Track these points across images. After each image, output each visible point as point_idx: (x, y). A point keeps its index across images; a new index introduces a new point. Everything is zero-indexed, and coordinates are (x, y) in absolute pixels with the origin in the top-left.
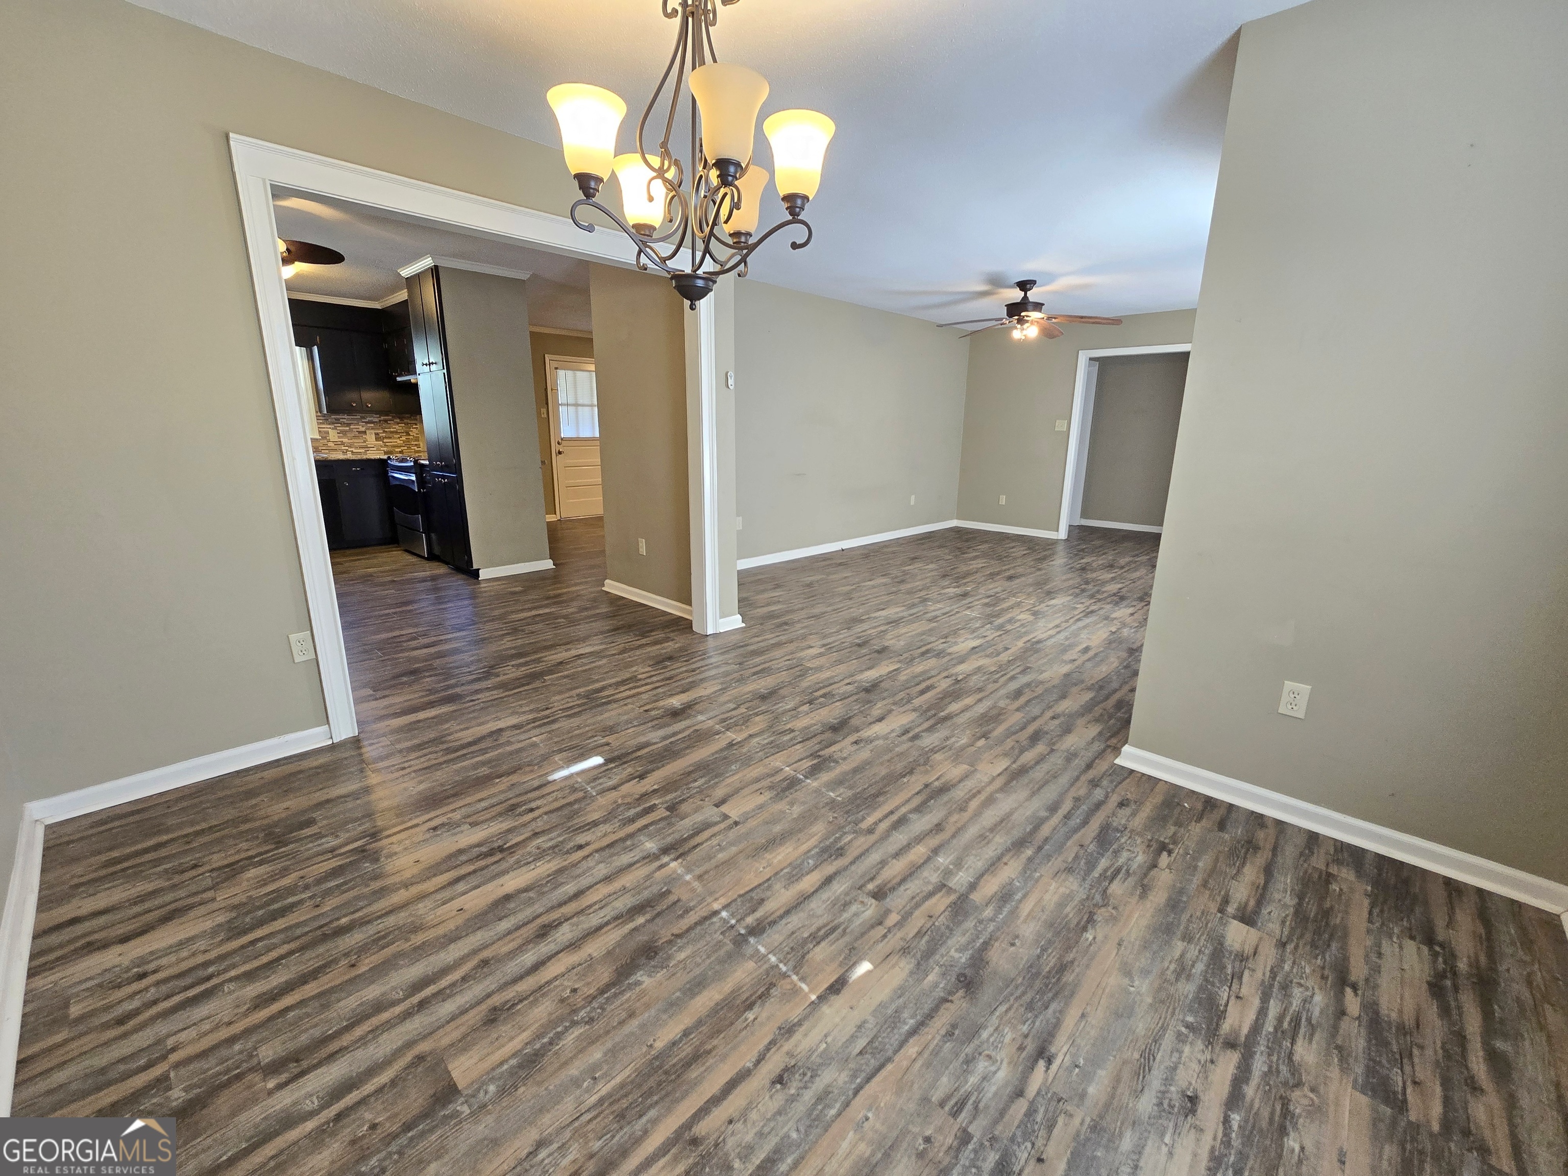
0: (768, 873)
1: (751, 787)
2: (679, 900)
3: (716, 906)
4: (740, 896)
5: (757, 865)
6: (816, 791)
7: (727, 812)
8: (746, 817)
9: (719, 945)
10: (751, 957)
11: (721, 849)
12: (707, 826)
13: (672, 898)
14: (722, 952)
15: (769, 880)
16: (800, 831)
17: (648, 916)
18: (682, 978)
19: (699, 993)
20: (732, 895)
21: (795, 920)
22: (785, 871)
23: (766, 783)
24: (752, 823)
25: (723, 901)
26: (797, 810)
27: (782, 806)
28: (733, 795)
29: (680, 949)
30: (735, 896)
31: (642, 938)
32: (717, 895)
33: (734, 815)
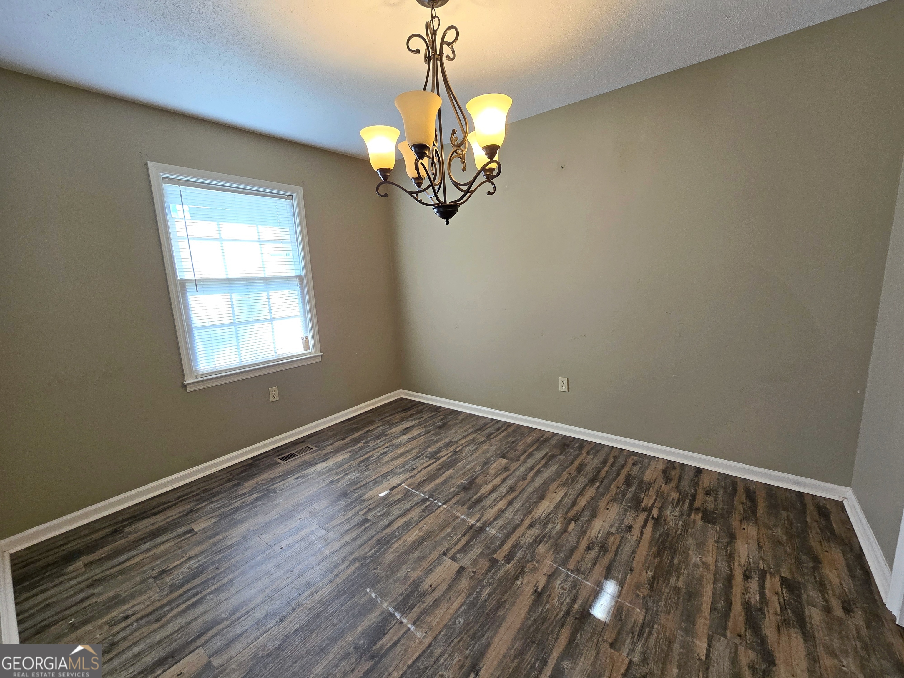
0: (421, 524)
1: (440, 594)
2: (462, 506)
3: (445, 506)
4: (434, 512)
5: (427, 528)
6: (385, 596)
7: (454, 563)
8: (438, 561)
9: (439, 494)
10: (426, 492)
11: (449, 534)
12: (464, 549)
13: (466, 507)
14: (437, 492)
15: (421, 521)
16: (402, 554)
17: (473, 499)
18: (450, 483)
19: (443, 481)
20: (438, 511)
21: (408, 506)
22: (412, 527)
23: (429, 600)
24: (434, 555)
25: (442, 509)
26: (402, 573)
27: (415, 575)
28: (453, 581)
29: (454, 491)
30: (436, 511)
31: (471, 492)
32: (445, 510)
33: (447, 561)
